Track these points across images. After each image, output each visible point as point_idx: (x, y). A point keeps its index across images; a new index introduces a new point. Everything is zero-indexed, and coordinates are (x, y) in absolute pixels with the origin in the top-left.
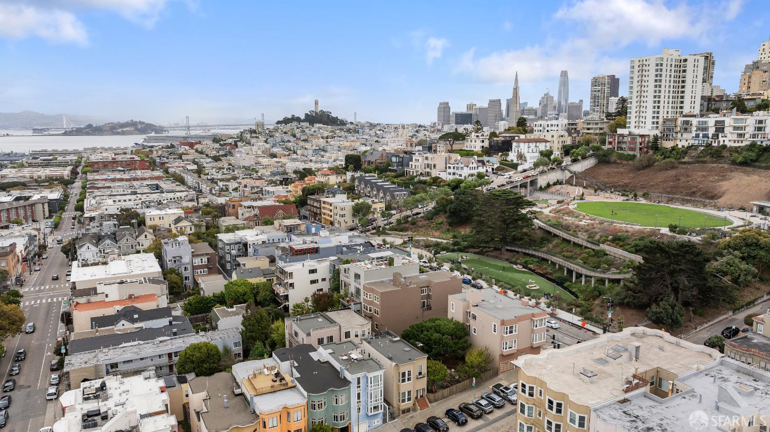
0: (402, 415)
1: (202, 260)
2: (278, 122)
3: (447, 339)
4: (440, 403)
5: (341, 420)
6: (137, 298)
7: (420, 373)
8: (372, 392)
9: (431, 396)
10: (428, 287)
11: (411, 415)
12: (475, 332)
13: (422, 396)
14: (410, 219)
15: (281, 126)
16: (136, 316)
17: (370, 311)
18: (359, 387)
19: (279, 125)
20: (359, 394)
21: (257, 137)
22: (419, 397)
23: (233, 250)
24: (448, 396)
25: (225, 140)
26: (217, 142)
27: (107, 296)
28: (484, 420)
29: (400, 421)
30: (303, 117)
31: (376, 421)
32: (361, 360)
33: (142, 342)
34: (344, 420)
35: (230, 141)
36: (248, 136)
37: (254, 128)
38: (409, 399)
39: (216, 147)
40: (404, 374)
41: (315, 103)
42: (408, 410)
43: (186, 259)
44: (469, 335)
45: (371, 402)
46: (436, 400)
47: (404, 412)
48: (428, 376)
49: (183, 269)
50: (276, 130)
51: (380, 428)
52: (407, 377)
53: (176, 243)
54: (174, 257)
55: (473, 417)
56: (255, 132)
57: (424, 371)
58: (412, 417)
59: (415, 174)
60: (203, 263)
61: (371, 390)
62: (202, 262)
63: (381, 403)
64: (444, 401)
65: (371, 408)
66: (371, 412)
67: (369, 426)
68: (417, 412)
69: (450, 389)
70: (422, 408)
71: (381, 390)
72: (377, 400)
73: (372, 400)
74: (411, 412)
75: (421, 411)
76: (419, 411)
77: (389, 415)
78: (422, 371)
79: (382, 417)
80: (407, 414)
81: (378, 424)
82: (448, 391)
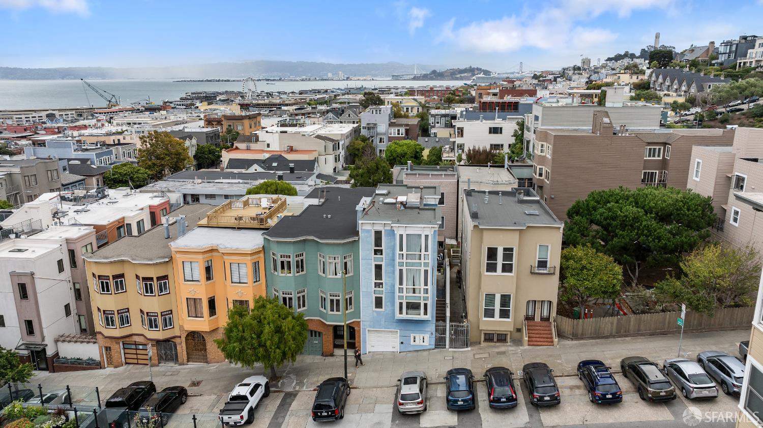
0: (483, 344)
1: (399, 131)
2: (609, 59)
4: (585, 345)
5: (333, 309)
6: (296, 151)
7: (543, 264)
8: (404, 268)
9: (567, 324)
10: (665, 144)
11: (502, 349)
12: (735, 220)
14: (719, 117)
15: (610, 64)
16: (275, 164)
17: (541, 175)
18: (381, 252)
19: (608, 62)
20: (378, 268)
21: (579, 74)
22: (538, 319)
23: (438, 123)
24: (607, 337)
25: (546, 77)
26: (536, 79)
27: (268, 145)
28: (673, 413)
29: (471, 355)
30: (638, 54)
31: (419, 337)
33: (241, 181)
34: (338, 310)
35: (551, 77)
36: (571, 73)
37: (579, 64)
38: (504, 314)
39: (534, 83)
40: (492, 253)
41: (656, 37)
42: (502, 338)
43: (382, 128)
44: (721, 229)
45: (401, 290)
46: (575, 336)
47: (489, 338)
48: (562, 276)
49: (378, 140)
50: (603, 67)
51: (426, 353)
52: (500, 261)
54: (368, 124)
56: (579, 69)
57: (554, 259)
58: (504, 353)
60: (400, 135)
61: (401, 264)
62: (399, 134)
63: (424, 300)
64: (597, 343)
65: (401, 304)
66: (401, 312)
67: (402, 343)
68: (521, 348)
69: (618, 320)
70: (532, 343)
71: (426, 272)
72: (417, 291)
73: (404, 286)
74: (509, 344)
75: (531, 347)
76: (527, 347)
77: (450, 333)
78: (548, 260)
79: (434, 333)
80: (498, 344)
81: (422, 343)
82: (612, 324)
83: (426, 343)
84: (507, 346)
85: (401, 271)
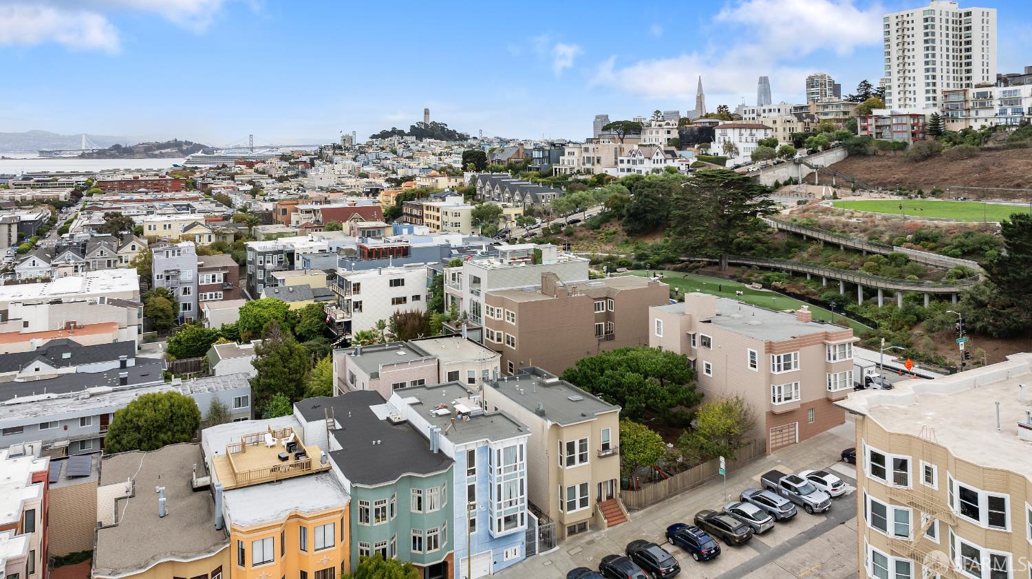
0: (567, 539)
1: (214, 277)
2: (374, 137)
3: (652, 382)
4: (650, 512)
5: (429, 548)
6: (81, 328)
7: (606, 447)
8: (502, 483)
9: (631, 496)
10: (606, 298)
11: (588, 538)
12: (708, 371)
13: (610, 497)
14: (563, 229)
15: (377, 142)
16: (66, 356)
17: (499, 340)
18: (473, 472)
19: (374, 140)
20: (471, 490)
21: (341, 154)
22: (604, 499)
23: (269, 262)
24: (663, 500)
25: (298, 158)
26: (286, 160)
27: (26, 324)
28: (755, 549)
29: (564, 553)
30: (407, 130)
31: (510, 550)
32: (477, 416)
33: (53, 396)
34: (436, 546)
35: (305, 158)
36: (330, 153)
37: (339, 142)
38: (584, 503)
39: (284, 165)
40: (571, 447)
41: (425, 113)
42: (582, 527)
43: (188, 275)
44: (696, 379)
45: (499, 507)
46: (641, 506)
47: (572, 531)
48: (622, 454)
49: (181, 291)
50: (369, 145)
51: (520, 566)
52: (577, 452)
53: (173, 252)
54: (167, 271)
55: (730, 542)
56: (340, 147)
57: (614, 442)
58: (591, 542)
59: (568, 173)
60: (216, 282)
61: (500, 479)
62: (214, 281)
63: (521, 510)
64: (659, 508)
65: (500, 520)
66: (499, 530)
67: (495, 563)
68: (602, 531)
69: (669, 482)
70: (612, 523)
71: (522, 480)
72: (514, 503)
73: (502, 501)
74: (589, 531)
75: (611, 528)
76: (607, 529)
77: (540, 537)
78: (610, 442)
79: (525, 542)
80: (580, 534)
81: (514, 557)
82: (665, 486)
83: (518, 555)
84: (588, 533)
85: (499, 486)
